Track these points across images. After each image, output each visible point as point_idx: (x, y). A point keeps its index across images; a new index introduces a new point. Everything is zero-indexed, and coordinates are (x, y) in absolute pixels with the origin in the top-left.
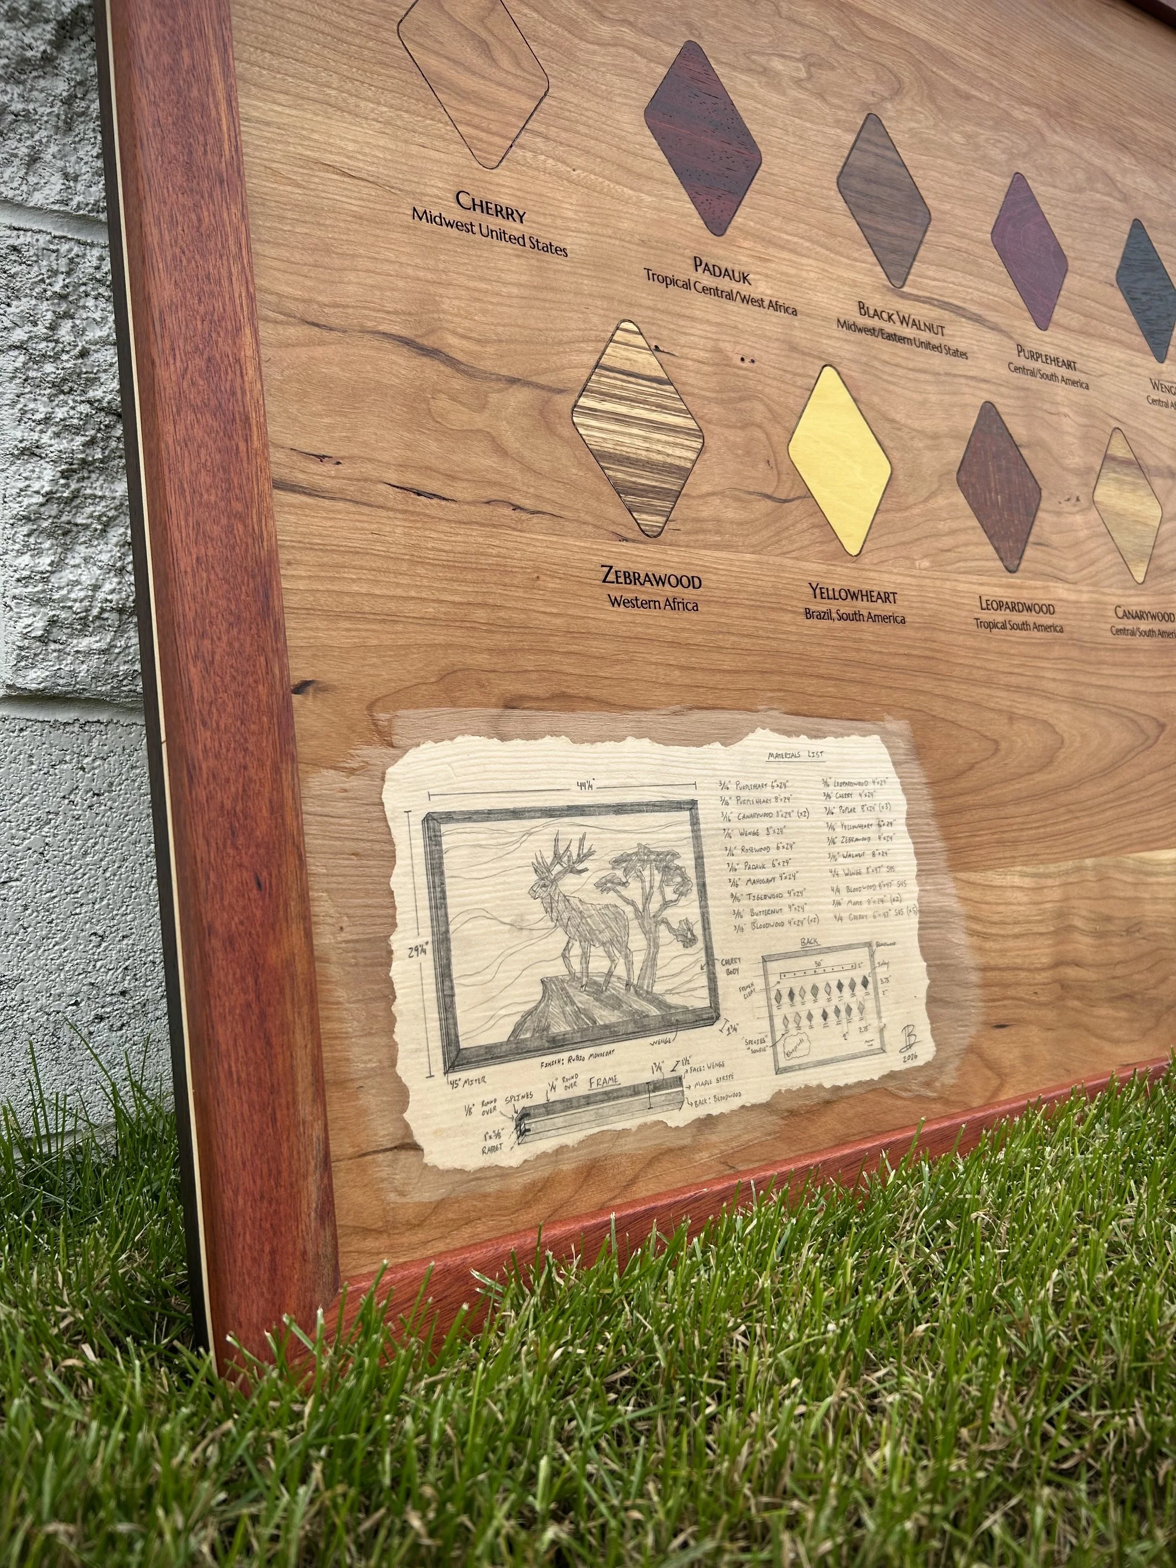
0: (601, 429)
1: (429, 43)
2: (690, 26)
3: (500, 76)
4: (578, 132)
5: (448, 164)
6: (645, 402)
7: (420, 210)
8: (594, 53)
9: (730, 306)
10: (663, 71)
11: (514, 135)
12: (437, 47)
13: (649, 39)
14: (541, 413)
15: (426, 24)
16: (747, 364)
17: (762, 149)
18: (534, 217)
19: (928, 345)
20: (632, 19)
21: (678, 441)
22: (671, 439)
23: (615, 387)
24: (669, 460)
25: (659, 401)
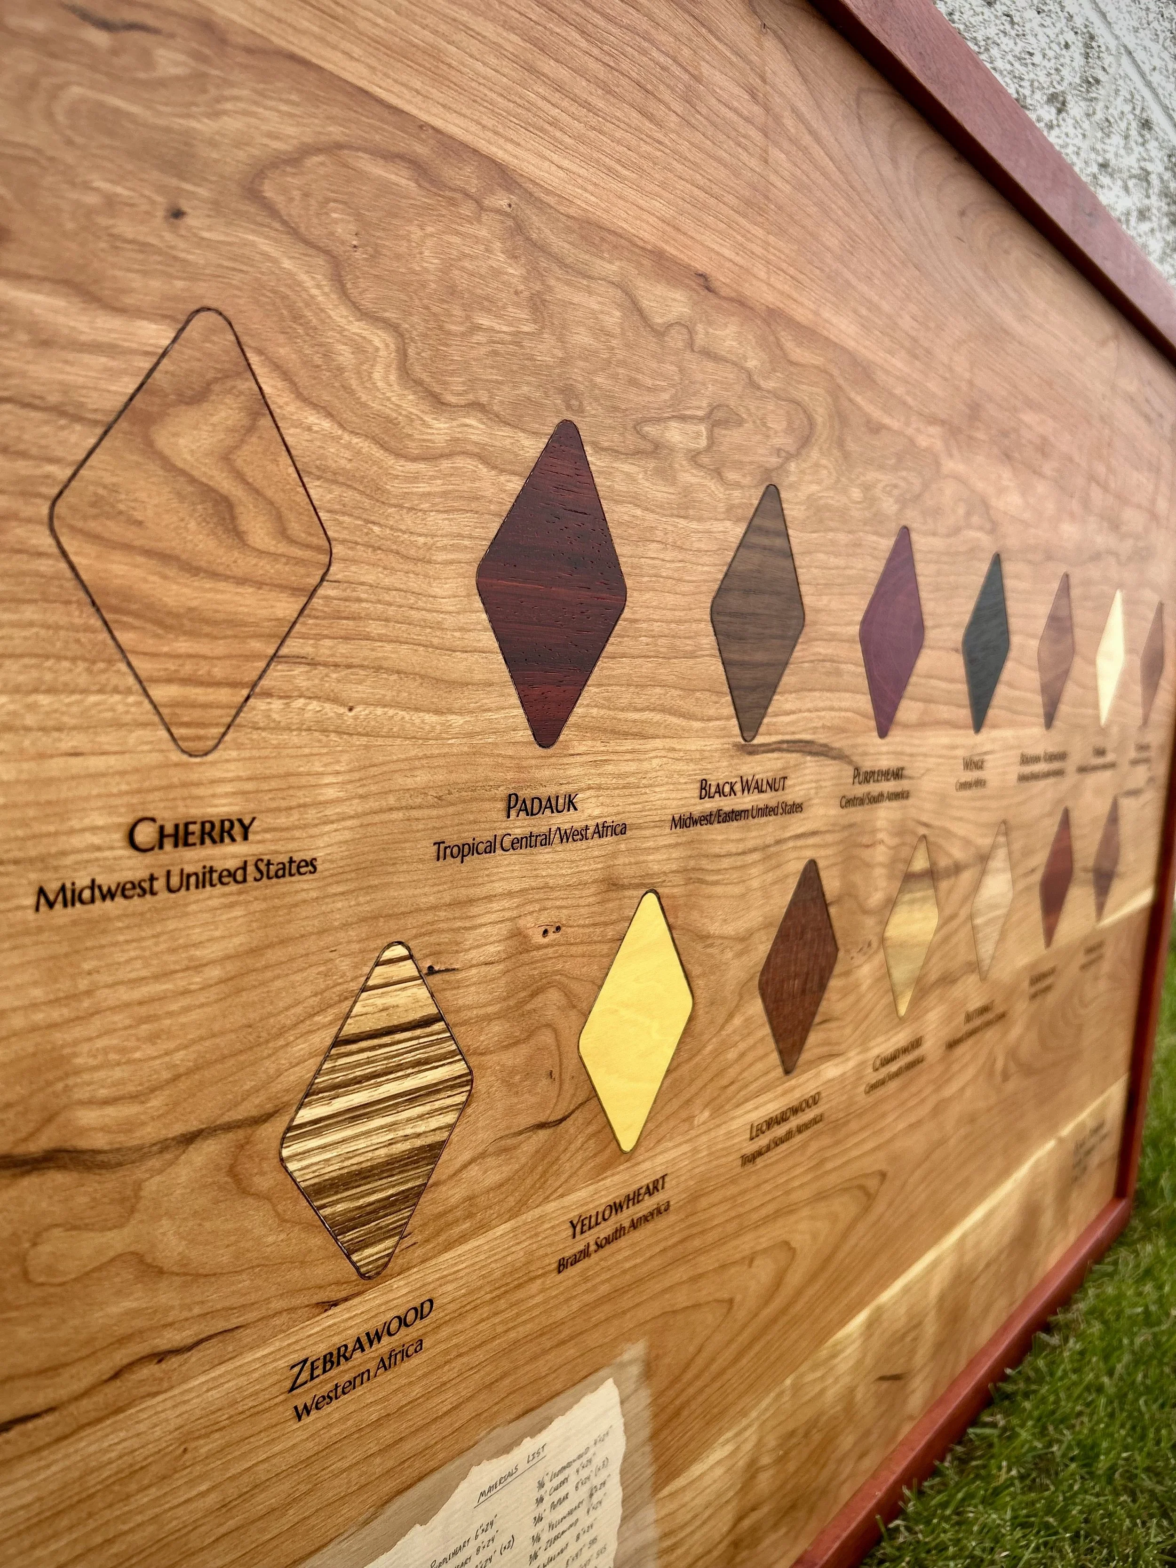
0: (323, 1148)
1: (114, 529)
2: (568, 392)
3: (244, 564)
4: (368, 638)
5: (122, 773)
6: (400, 1067)
7: (52, 888)
8: (415, 478)
9: (544, 855)
10: (516, 485)
11: (254, 675)
12: (131, 535)
13: (506, 431)
14: (232, 1171)
15: (114, 489)
16: (552, 936)
17: (629, 583)
18: (269, 820)
19: (766, 811)
20: (484, 398)
21: (437, 1104)
22: (427, 1108)
23: (358, 1065)
24: (418, 1143)
25: (419, 1055)
